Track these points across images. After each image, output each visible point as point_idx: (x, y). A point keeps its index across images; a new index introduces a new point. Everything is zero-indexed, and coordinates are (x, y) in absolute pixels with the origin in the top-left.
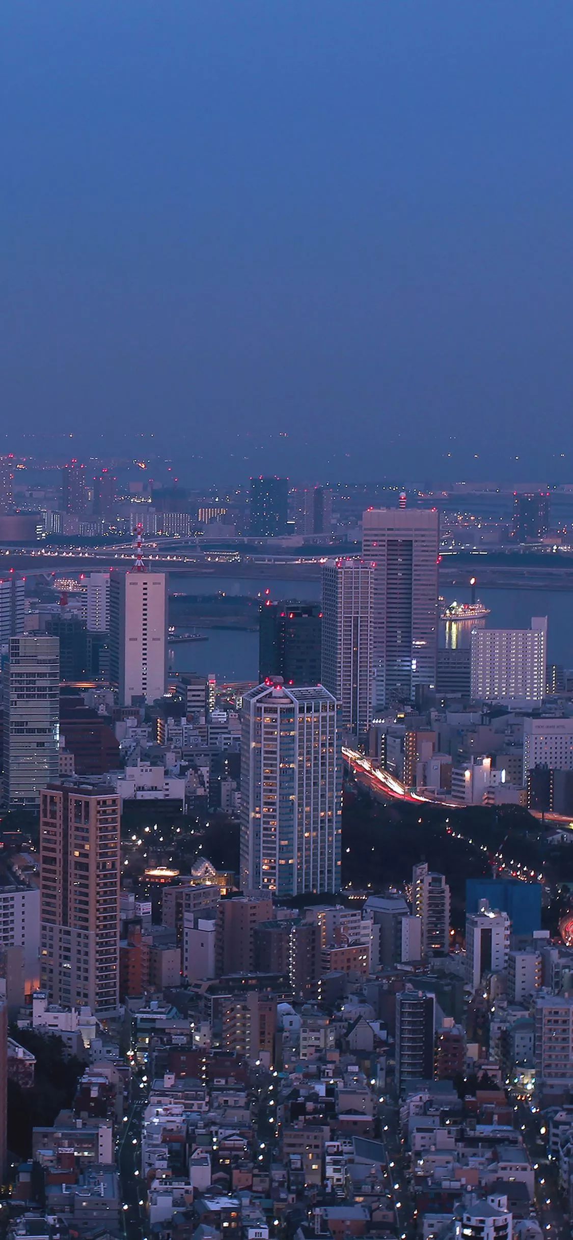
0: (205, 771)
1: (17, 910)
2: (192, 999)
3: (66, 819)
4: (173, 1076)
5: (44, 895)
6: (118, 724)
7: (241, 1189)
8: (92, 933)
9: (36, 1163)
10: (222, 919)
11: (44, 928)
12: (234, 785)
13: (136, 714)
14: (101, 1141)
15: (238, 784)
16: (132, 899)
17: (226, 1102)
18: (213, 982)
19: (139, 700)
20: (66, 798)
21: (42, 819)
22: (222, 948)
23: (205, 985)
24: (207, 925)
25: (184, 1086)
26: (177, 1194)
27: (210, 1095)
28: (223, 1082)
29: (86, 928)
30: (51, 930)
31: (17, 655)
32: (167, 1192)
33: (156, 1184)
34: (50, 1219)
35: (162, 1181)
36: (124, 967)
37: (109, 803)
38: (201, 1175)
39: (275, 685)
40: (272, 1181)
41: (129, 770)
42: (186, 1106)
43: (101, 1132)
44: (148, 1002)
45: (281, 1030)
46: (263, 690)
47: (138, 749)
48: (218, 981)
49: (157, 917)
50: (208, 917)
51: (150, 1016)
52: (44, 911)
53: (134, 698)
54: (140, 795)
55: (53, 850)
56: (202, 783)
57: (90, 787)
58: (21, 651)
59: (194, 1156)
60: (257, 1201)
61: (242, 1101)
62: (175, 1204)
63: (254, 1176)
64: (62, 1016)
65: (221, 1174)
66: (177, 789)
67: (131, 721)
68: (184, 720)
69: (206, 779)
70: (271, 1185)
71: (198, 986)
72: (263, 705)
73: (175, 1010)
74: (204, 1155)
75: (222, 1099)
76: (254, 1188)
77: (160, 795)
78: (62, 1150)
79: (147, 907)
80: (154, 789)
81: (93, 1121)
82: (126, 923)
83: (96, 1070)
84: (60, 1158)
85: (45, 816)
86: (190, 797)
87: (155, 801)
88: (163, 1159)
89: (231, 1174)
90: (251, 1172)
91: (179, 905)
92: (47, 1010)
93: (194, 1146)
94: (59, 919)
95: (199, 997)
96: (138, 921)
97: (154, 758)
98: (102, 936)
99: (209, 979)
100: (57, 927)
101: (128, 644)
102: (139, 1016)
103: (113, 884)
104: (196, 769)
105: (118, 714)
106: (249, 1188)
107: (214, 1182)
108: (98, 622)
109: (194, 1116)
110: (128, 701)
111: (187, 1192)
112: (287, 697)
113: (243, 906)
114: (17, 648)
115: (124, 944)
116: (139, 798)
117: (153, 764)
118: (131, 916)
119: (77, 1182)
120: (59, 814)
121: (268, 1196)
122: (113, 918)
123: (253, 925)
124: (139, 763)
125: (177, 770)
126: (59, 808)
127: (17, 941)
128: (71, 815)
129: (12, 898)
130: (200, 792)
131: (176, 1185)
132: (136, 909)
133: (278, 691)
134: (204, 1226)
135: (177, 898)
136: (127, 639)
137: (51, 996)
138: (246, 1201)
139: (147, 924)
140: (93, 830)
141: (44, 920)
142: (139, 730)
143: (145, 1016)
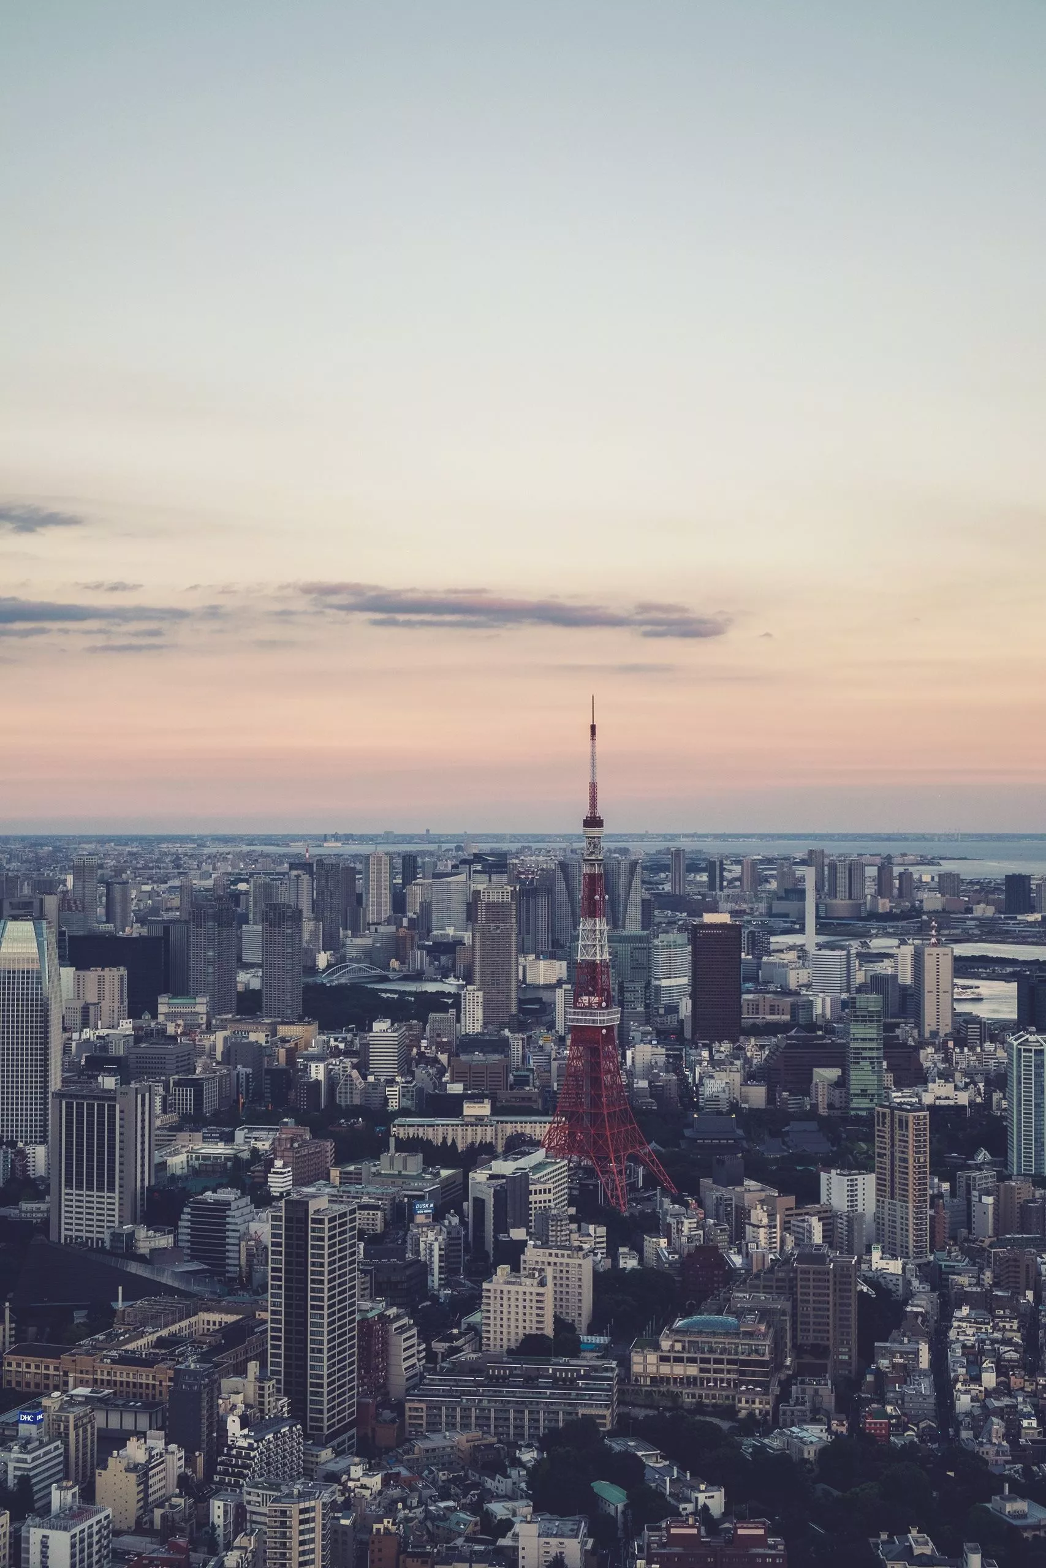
0: (981, 1085)
1: (860, 1187)
2: (978, 1251)
3: (892, 1130)
4: (968, 1308)
5: (878, 1178)
6: (922, 1051)
7: (1017, 1390)
8: (910, 1205)
9: (878, 1369)
10: (998, 1196)
11: (878, 1201)
12: (1001, 1095)
13: (933, 1044)
14: (921, 1353)
15: (1004, 1095)
16: (936, 1180)
17: (1004, 1326)
18: (992, 1239)
19: (935, 1034)
20: (892, 1113)
21: (877, 1128)
22: (998, 1215)
23: (987, 1241)
24: (989, 1200)
25: (976, 1314)
26: (974, 1393)
27: (993, 1321)
28: (1002, 1312)
29: (906, 1202)
30: (883, 1202)
31: (855, 1007)
32: (967, 1392)
33: (959, 1386)
34: (889, 1409)
35: (964, 1383)
36: (932, 1227)
37: (922, 1118)
38: (989, 1379)
39: (1031, 1033)
40: (1037, 1384)
41: (931, 1085)
42: (978, 1328)
43: (921, 1347)
44: (950, 1252)
45: (1040, 1274)
46: (1022, 1036)
47: (936, 1069)
48: (995, 1239)
49: (953, 1192)
50: (988, 1195)
51: (952, 1264)
52: (878, 1190)
53: (931, 1032)
54: (938, 1102)
55: (885, 1149)
56: (980, 1094)
57: (909, 1107)
58: (858, 1004)
59: (984, 1365)
60: (1028, 1400)
61: (1015, 1327)
62: (972, 1400)
63: (1025, 1380)
64: (892, 1262)
65: (1002, 1379)
66: (963, 1098)
67: (930, 1050)
68: (966, 1049)
69: (982, 1091)
70: (1036, 1387)
71: (982, 1241)
72: (1023, 1047)
73: (967, 1259)
74: (991, 1365)
75: (1001, 1324)
76: (1026, 1389)
77: (952, 1103)
78: (896, 1361)
79: (946, 1186)
80: (947, 1098)
81: (914, 1339)
82: (933, 1197)
83: (916, 1302)
84: (894, 1366)
85: (879, 1125)
86: (972, 1103)
87: (949, 1106)
88: (963, 1367)
89: (1009, 1379)
90: (1023, 1378)
91: (968, 1185)
92: (882, 1258)
93: (984, 1358)
94: (888, 1195)
95: (984, 1249)
96: (940, 1196)
97: (946, 1076)
98: (917, 1207)
99: (990, 1237)
100: (887, 1200)
101: (927, 995)
102: (943, 1263)
103: (925, 1172)
104: (975, 1084)
105: (921, 1044)
106: (1022, 1389)
107: (998, 1384)
108: (906, 977)
109: (984, 1336)
110: (927, 1035)
111: (980, 1391)
112: (1038, 1042)
113: (1012, 1188)
114: (855, 1003)
115: (931, 1212)
116: (937, 1104)
117: (947, 1081)
118: (936, 1192)
119: (905, 1383)
120: (888, 1124)
121: (1035, 1396)
122: (925, 1195)
123: (1019, 1201)
124: (937, 1081)
125: (961, 1085)
126: (888, 1120)
127: (860, 1209)
128: (896, 1125)
129: (856, 1180)
130: (979, 1100)
131: (972, 1386)
132: (939, 1187)
133: (1032, 1038)
134: (993, 1419)
135: (967, 1180)
136: (926, 991)
137: (883, 1247)
138: (1020, 1399)
139: (947, 1198)
140: (911, 1136)
141: (877, 1195)
142: (935, 1056)
143: (947, 1263)
